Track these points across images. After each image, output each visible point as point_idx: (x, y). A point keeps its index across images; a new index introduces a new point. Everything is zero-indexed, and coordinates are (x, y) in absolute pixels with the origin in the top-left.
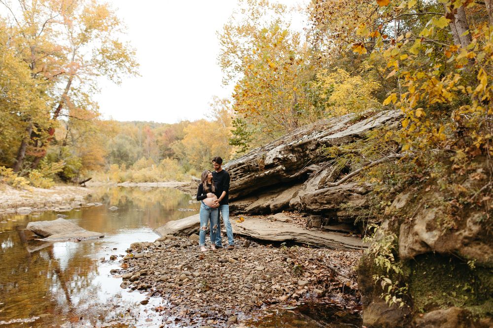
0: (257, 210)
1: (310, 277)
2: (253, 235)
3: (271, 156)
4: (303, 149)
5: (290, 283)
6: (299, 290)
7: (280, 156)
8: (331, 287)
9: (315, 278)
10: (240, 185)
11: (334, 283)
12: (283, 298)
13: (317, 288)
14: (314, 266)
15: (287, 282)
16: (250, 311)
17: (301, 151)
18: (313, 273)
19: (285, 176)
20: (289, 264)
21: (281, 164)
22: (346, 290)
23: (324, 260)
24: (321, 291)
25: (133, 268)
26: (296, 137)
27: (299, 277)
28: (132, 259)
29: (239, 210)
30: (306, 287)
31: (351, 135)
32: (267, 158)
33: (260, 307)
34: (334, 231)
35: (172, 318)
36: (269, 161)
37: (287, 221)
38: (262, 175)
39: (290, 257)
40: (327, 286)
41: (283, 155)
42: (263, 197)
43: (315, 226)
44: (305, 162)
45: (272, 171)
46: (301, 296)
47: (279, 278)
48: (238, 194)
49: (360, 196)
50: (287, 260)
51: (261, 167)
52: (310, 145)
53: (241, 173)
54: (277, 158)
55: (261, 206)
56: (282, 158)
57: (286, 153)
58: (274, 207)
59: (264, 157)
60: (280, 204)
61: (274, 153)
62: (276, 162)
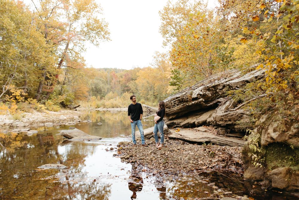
0: (187, 125)
1: (219, 158)
2: (186, 139)
3: (196, 93)
4: (215, 89)
5: (208, 161)
6: (212, 164)
7: (201, 93)
8: (229, 163)
9: (221, 159)
10: (177, 110)
11: (231, 161)
12: (204, 167)
13: (222, 163)
14: (221, 153)
15: (206, 160)
16: (188, 172)
18: (220, 156)
19: (204, 105)
20: (207, 152)
21: (202, 97)
22: (237, 164)
23: (226, 150)
24: (224, 165)
25: (124, 154)
26: (211, 82)
27: (213, 158)
28: (122, 149)
29: (176, 125)
30: (216, 163)
31: (244, 81)
32: (194, 94)
33: (193, 171)
34: (233, 137)
35: (151, 174)
36: (194, 96)
37: (206, 131)
38: (190, 104)
39: (208, 148)
40: (227, 163)
41: (203, 92)
42: (191, 117)
43: (222, 134)
44: (216, 97)
45: (196, 102)
46: (214, 167)
47: (202, 158)
48: (176, 115)
49: (248, 116)
50: (206, 150)
51: (190, 99)
52: (219, 86)
53: (178, 103)
54: (199, 94)
55: (190, 123)
56: (203, 94)
57: (205, 91)
58: (197, 123)
59: (191, 93)
60: (201, 121)
61: (198, 91)
62: (199, 97)
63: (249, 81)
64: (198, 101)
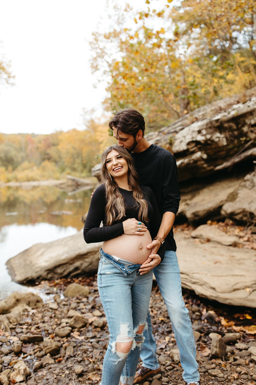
3: (183, 139)
4: (237, 125)
7: (200, 138)
17: (235, 127)
19: (205, 168)
21: (200, 149)
26: (220, 110)
32: (177, 143)
36: (180, 146)
37: (235, 245)
41: (205, 135)
44: (241, 145)
45: (186, 161)
52: (250, 117)
54: (193, 142)
56: (203, 140)
57: (209, 132)
58: (193, 216)
59: (171, 141)
60: (204, 211)
61: (188, 134)
62: (192, 148)
64: (191, 159)
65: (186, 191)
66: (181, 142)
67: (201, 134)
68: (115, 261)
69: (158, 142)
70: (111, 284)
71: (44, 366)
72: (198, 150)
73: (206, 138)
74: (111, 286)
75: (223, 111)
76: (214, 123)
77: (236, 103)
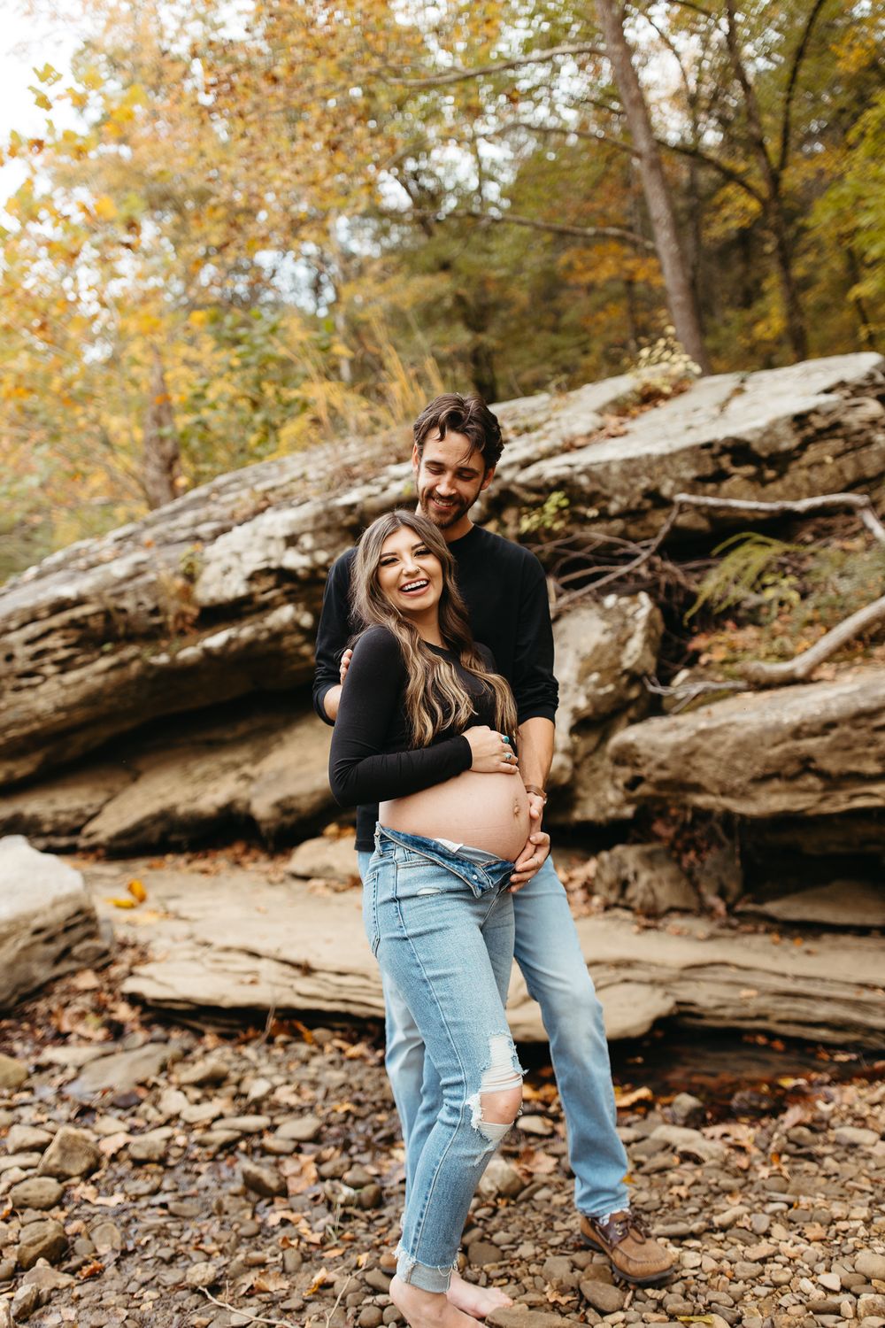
3: (234, 562)
7: (294, 560)
10: (58, 710)
19: (303, 658)
21: (290, 598)
26: (351, 476)
29: (45, 835)
31: (708, 445)
32: (211, 573)
36: (222, 587)
38: (189, 653)
41: (311, 552)
43: (677, 902)
45: (246, 632)
48: (38, 757)
51: (180, 616)
53: (66, 647)
54: (268, 572)
55: (181, 810)
56: (304, 568)
57: (324, 543)
58: (276, 813)
59: (190, 565)
60: (314, 793)
61: (250, 545)
62: (266, 591)
63: (755, 446)
64: (260, 626)
65: (229, 736)
66: (227, 571)
67: (299, 547)
68: (445, 855)
69: (142, 568)
70: (441, 925)
71: (45, 1299)
72: (284, 599)
73: (314, 561)
74: (440, 930)
75: (359, 481)
76: (341, 515)
77: (393, 459)
